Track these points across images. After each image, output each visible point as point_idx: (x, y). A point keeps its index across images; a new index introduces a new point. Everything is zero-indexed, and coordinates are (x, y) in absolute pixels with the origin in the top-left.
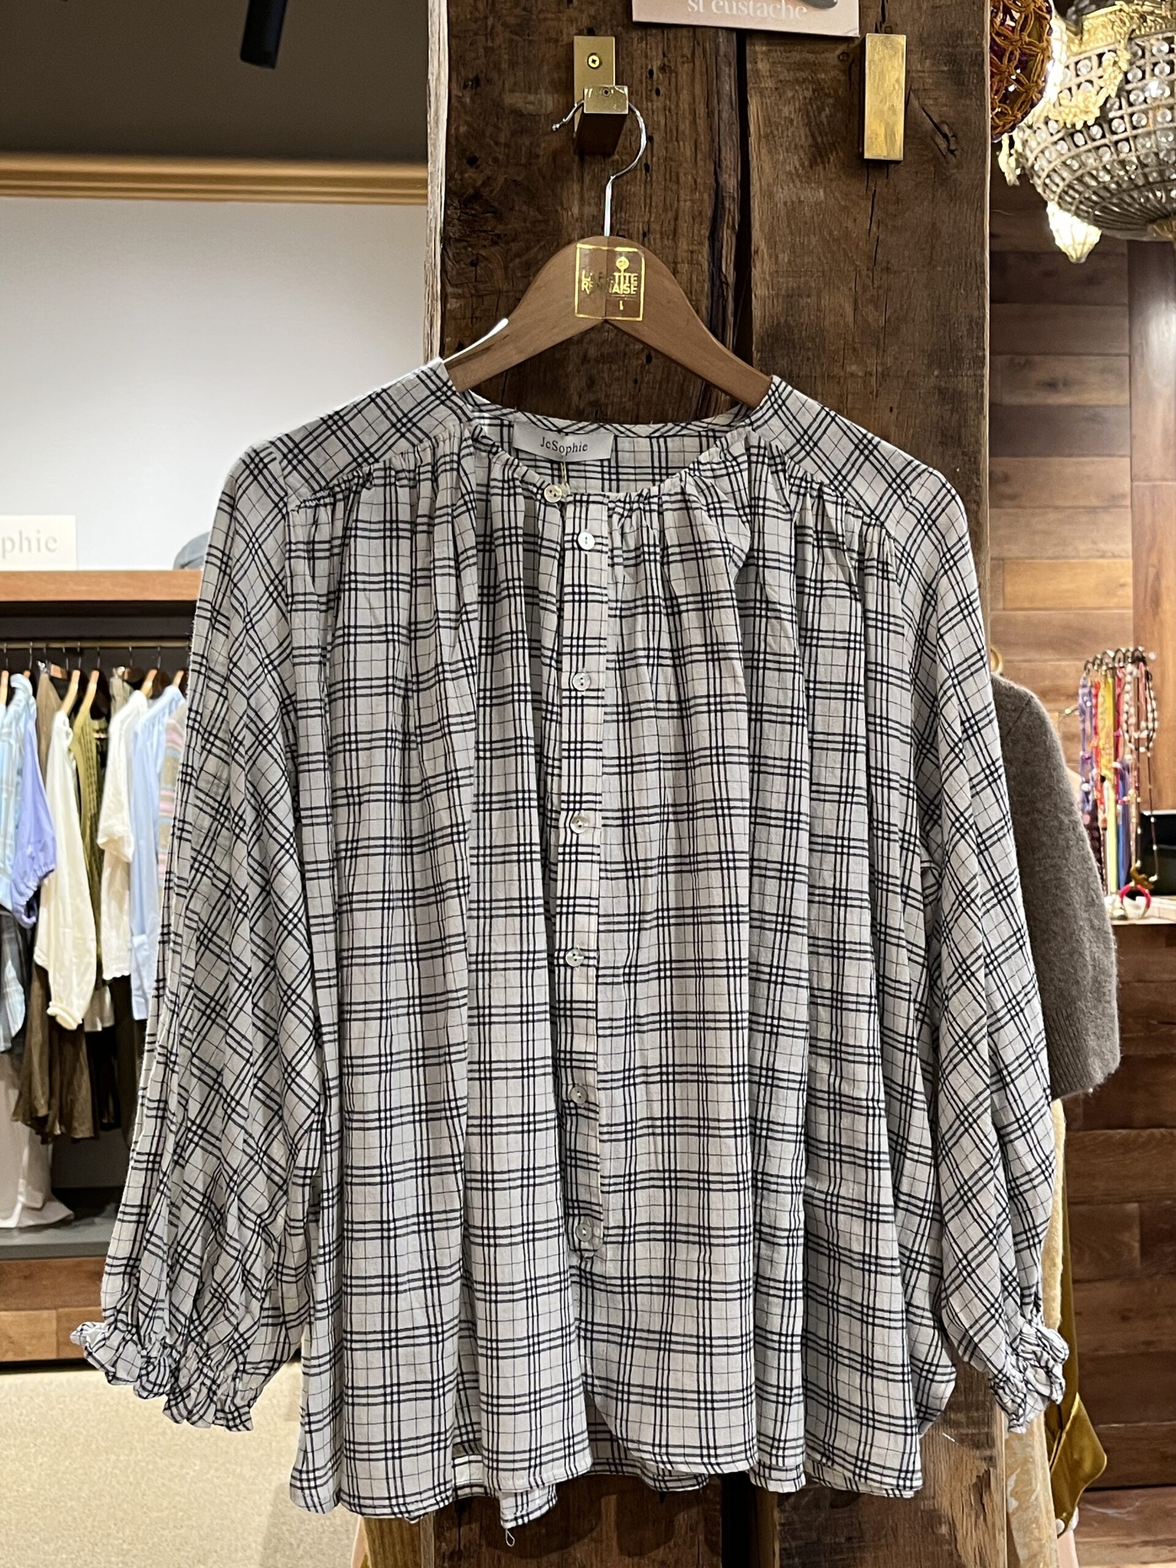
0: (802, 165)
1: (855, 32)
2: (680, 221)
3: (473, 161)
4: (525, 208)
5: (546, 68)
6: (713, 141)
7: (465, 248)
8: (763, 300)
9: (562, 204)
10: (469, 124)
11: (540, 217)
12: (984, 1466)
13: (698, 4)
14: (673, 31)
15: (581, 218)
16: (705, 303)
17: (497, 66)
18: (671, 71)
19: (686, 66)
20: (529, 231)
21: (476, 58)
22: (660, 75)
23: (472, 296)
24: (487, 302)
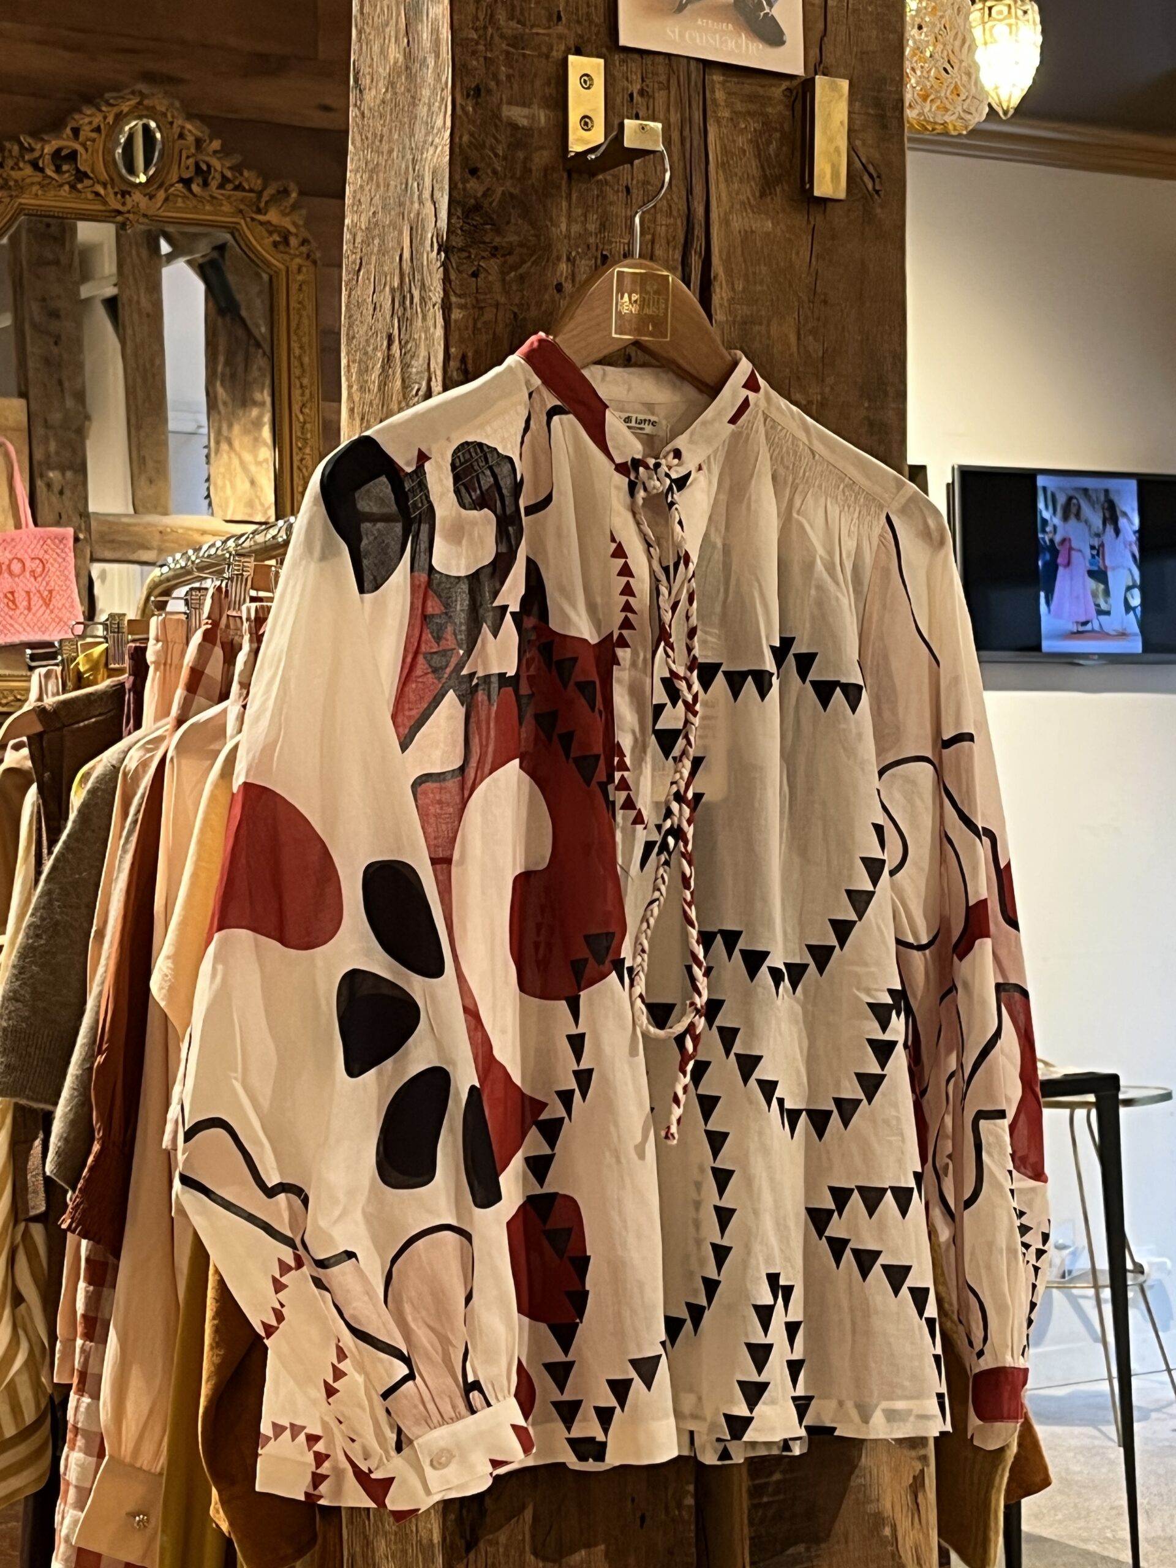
0: (754, 195)
1: (800, 72)
2: (657, 246)
3: (474, 172)
4: (520, 221)
5: (538, 83)
7: (467, 258)
9: (551, 220)
10: (472, 134)
11: (533, 232)
13: (673, 32)
14: (651, 57)
17: (495, 77)
18: (649, 97)
19: (664, 93)
20: (521, 245)
21: (476, 69)
22: (639, 99)
23: (474, 307)
24: (489, 315)
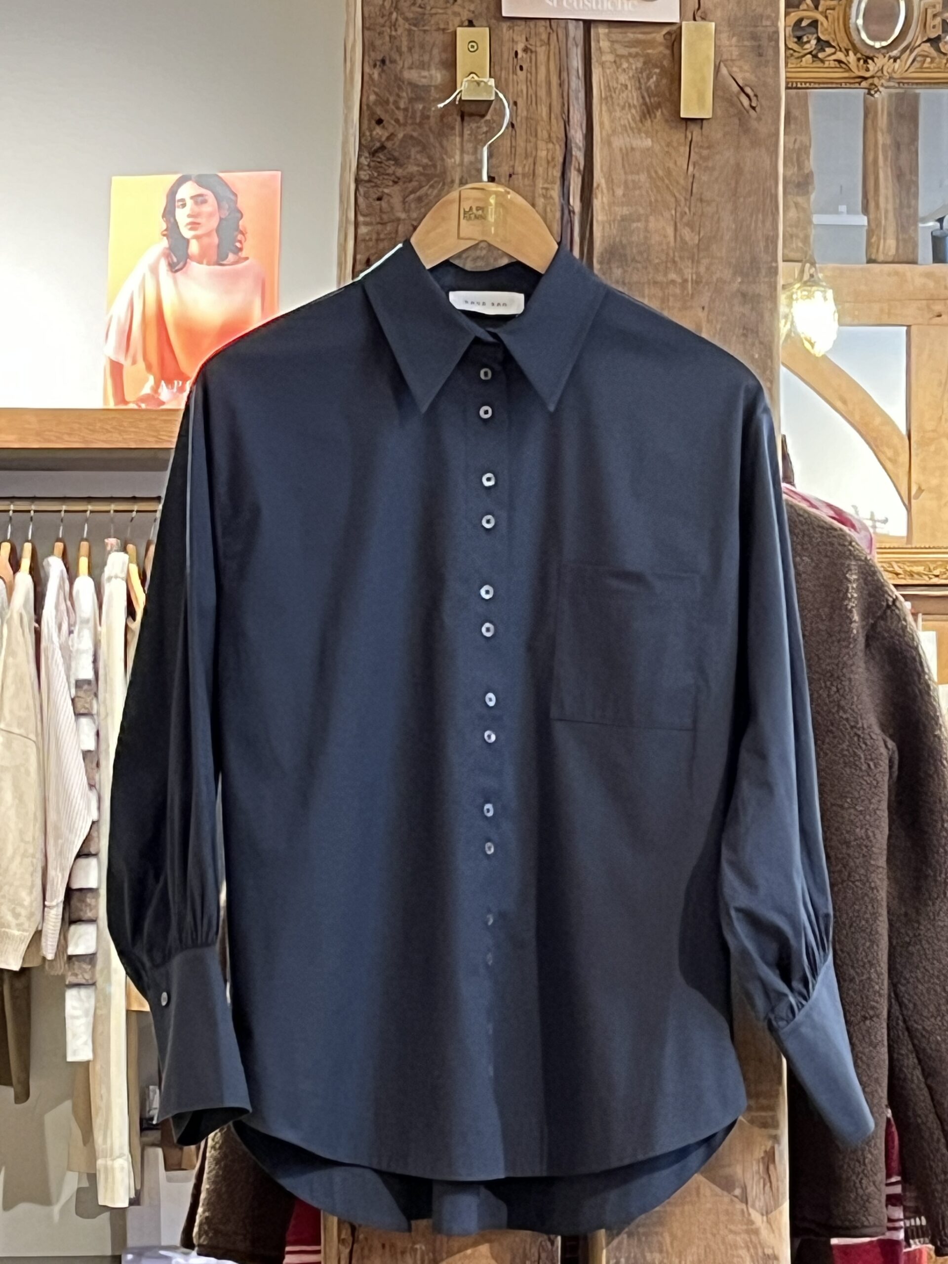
0: (634, 119)
1: (676, 19)
2: (538, 166)
3: (380, 122)
4: (418, 156)
5: (436, 51)
6: (564, 105)
7: (373, 187)
8: (603, 223)
9: (446, 153)
10: (376, 94)
11: (430, 163)
12: (769, 1144)
13: (553, 2)
14: (534, 22)
15: (462, 164)
16: (556, 227)
17: (399, 50)
18: (532, 52)
19: (544, 48)
20: (421, 174)
21: (383, 44)
22: (524, 55)
23: (379, 223)
24: (389, 228)
